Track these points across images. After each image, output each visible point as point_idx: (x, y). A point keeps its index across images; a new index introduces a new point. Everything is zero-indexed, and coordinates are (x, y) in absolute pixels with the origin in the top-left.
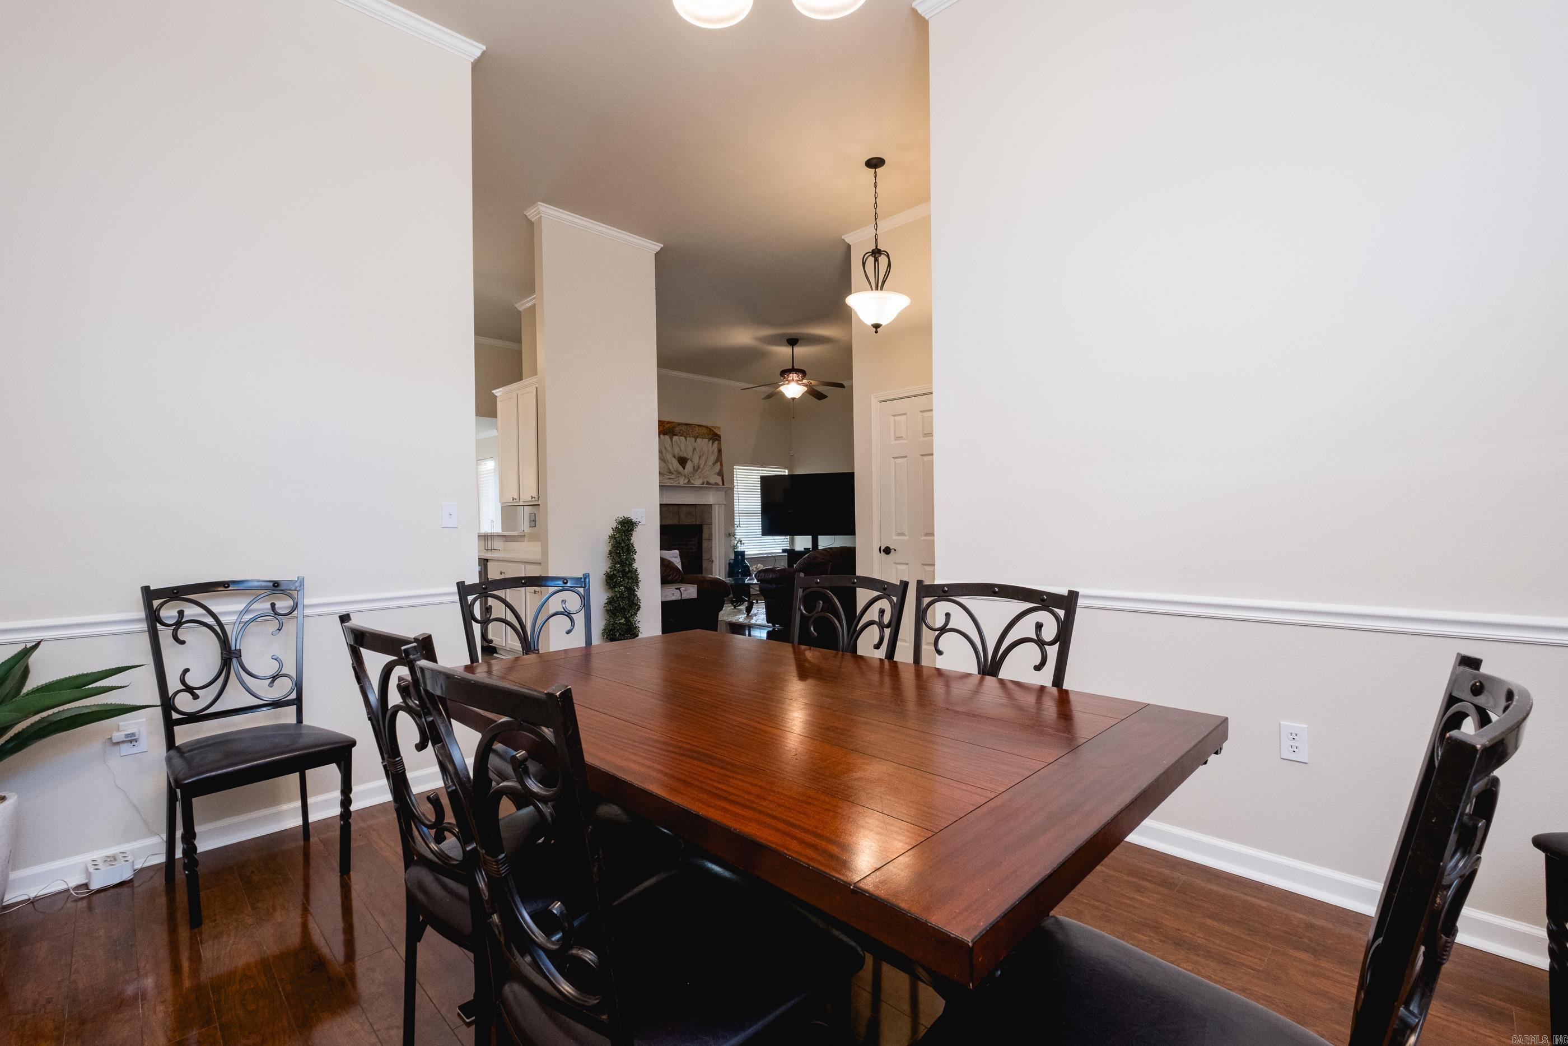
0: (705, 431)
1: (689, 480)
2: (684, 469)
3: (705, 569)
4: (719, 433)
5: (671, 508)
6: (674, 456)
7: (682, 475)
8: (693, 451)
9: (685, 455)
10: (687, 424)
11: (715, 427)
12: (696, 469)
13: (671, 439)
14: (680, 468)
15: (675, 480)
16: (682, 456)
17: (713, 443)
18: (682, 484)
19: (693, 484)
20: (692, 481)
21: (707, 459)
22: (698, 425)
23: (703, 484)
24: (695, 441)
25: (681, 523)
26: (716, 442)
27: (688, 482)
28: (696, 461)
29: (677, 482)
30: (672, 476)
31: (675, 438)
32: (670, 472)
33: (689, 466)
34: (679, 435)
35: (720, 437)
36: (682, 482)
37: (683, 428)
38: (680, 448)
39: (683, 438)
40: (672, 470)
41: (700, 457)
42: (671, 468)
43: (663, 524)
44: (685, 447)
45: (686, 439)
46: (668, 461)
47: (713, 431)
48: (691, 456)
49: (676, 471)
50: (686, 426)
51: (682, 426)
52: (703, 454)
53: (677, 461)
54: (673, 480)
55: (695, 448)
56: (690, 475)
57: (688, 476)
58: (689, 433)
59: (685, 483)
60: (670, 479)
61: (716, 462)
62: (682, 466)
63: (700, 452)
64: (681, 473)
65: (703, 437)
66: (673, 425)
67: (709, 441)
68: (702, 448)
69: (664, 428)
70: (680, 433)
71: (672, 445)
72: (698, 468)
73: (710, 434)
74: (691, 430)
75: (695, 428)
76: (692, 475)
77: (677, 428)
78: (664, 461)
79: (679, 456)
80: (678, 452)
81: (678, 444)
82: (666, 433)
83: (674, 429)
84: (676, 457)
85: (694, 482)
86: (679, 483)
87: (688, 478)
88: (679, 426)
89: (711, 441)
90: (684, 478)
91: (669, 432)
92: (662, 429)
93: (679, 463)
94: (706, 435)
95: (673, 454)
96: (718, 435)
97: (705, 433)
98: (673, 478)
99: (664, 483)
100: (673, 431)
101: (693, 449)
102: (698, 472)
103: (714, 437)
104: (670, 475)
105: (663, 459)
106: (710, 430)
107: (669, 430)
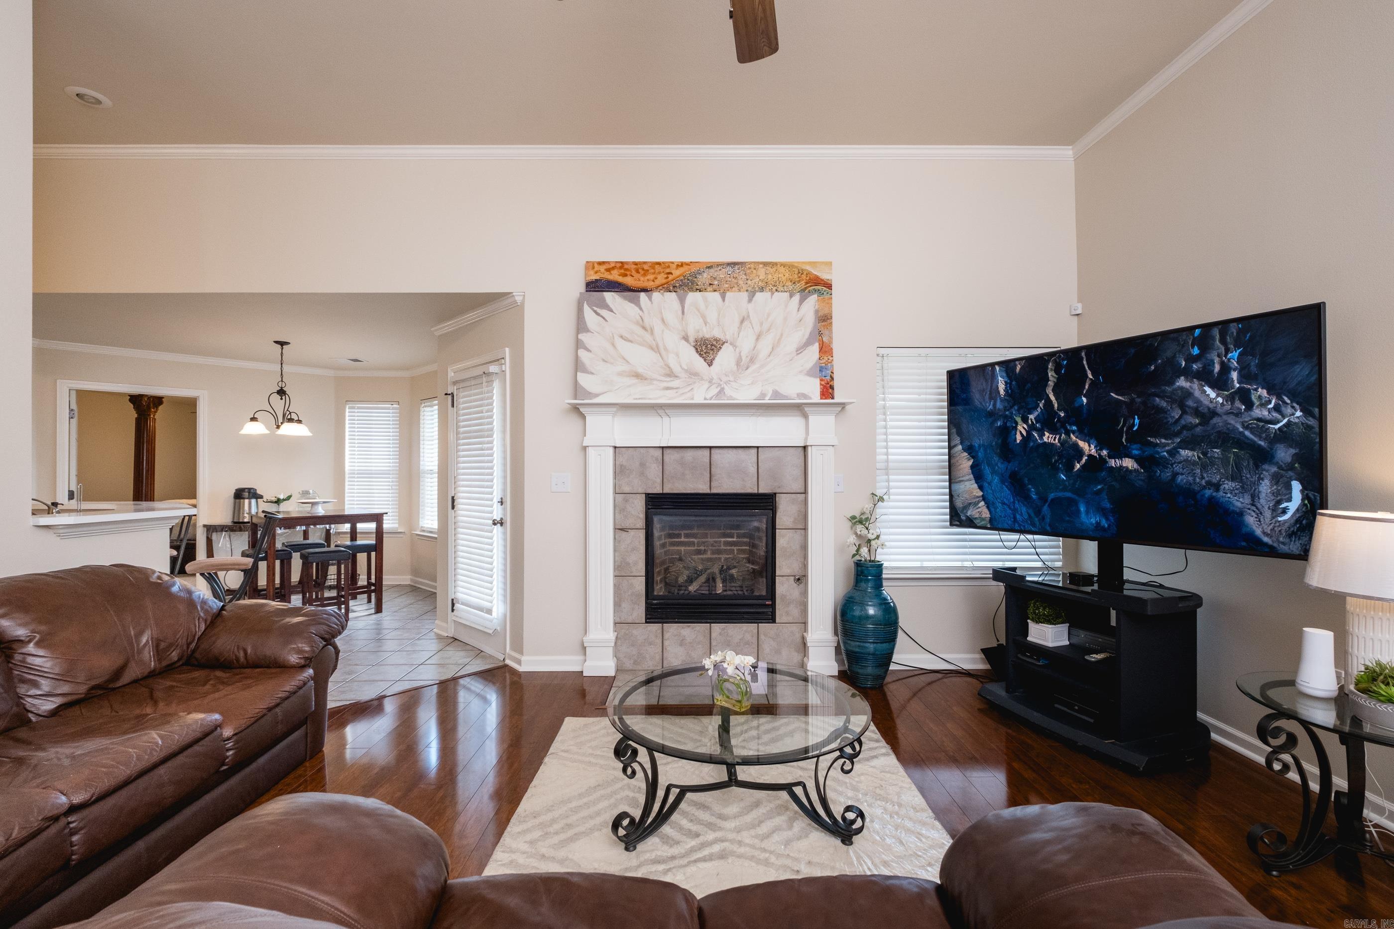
0: (784, 275)
1: (723, 389)
2: (710, 364)
3: (783, 597)
4: (824, 276)
5: (689, 454)
6: (686, 338)
7: (702, 379)
8: (742, 322)
9: (715, 333)
10: (734, 264)
11: (813, 264)
13: (682, 301)
14: (699, 363)
15: (681, 391)
16: (707, 336)
17: (802, 301)
18: (699, 400)
19: (731, 398)
20: (728, 391)
21: (780, 339)
22: (765, 264)
23: (763, 396)
24: (750, 300)
25: (714, 491)
26: (814, 298)
27: (720, 392)
28: (746, 343)
29: (688, 395)
30: (675, 383)
31: (692, 297)
32: (671, 374)
33: (724, 358)
34: (710, 289)
35: (829, 287)
36: (701, 394)
37: (722, 274)
38: (704, 317)
39: (717, 295)
40: (676, 369)
41: (758, 338)
42: (671, 365)
43: (664, 492)
44: (719, 315)
45: (723, 298)
46: (666, 349)
47: (809, 273)
48: (733, 334)
49: (686, 371)
50: (729, 268)
51: (719, 268)
52: (769, 330)
53: (693, 350)
54: (675, 391)
55: (748, 316)
56: (724, 379)
57: (719, 381)
58: (737, 283)
59: (708, 397)
60: (668, 388)
61: (808, 343)
62: (705, 360)
63: (761, 324)
64: (699, 376)
65: (774, 289)
66: (694, 269)
67: (791, 296)
68: (769, 315)
69: (667, 278)
70: (710, 284)
71: (683, 313)
72: (752, 360)
73: (799, 281)
74: (745, 277)
75: (755, 271)
76: (732, 379)
77: (705, 275)
78: (656, 349)
79: (701, 336)
80: (696, 327)
81: (698, 310)
82: (671, 288)
83: (696, 278)
84: (692, 339)
85: (734, 395)
86: (692, 399)
87: (719, 385)
88: (712, 270)
89: (797, 297)
90: (707, 385)
91: (680, 285)
92: (661, 279)
93: (697, 352)
94: (790, 283)
95: (683, 334)
96: (822, 280)
97: (784, 278)
98: (678, 386)
99: (650, 399)
100: (693, 282)
101: (741, 318)
102: (750, 370)
103: (811, 286)
104: (668, 379)
105: (654, 346)
106: (801, 272)
107: (681, 280)
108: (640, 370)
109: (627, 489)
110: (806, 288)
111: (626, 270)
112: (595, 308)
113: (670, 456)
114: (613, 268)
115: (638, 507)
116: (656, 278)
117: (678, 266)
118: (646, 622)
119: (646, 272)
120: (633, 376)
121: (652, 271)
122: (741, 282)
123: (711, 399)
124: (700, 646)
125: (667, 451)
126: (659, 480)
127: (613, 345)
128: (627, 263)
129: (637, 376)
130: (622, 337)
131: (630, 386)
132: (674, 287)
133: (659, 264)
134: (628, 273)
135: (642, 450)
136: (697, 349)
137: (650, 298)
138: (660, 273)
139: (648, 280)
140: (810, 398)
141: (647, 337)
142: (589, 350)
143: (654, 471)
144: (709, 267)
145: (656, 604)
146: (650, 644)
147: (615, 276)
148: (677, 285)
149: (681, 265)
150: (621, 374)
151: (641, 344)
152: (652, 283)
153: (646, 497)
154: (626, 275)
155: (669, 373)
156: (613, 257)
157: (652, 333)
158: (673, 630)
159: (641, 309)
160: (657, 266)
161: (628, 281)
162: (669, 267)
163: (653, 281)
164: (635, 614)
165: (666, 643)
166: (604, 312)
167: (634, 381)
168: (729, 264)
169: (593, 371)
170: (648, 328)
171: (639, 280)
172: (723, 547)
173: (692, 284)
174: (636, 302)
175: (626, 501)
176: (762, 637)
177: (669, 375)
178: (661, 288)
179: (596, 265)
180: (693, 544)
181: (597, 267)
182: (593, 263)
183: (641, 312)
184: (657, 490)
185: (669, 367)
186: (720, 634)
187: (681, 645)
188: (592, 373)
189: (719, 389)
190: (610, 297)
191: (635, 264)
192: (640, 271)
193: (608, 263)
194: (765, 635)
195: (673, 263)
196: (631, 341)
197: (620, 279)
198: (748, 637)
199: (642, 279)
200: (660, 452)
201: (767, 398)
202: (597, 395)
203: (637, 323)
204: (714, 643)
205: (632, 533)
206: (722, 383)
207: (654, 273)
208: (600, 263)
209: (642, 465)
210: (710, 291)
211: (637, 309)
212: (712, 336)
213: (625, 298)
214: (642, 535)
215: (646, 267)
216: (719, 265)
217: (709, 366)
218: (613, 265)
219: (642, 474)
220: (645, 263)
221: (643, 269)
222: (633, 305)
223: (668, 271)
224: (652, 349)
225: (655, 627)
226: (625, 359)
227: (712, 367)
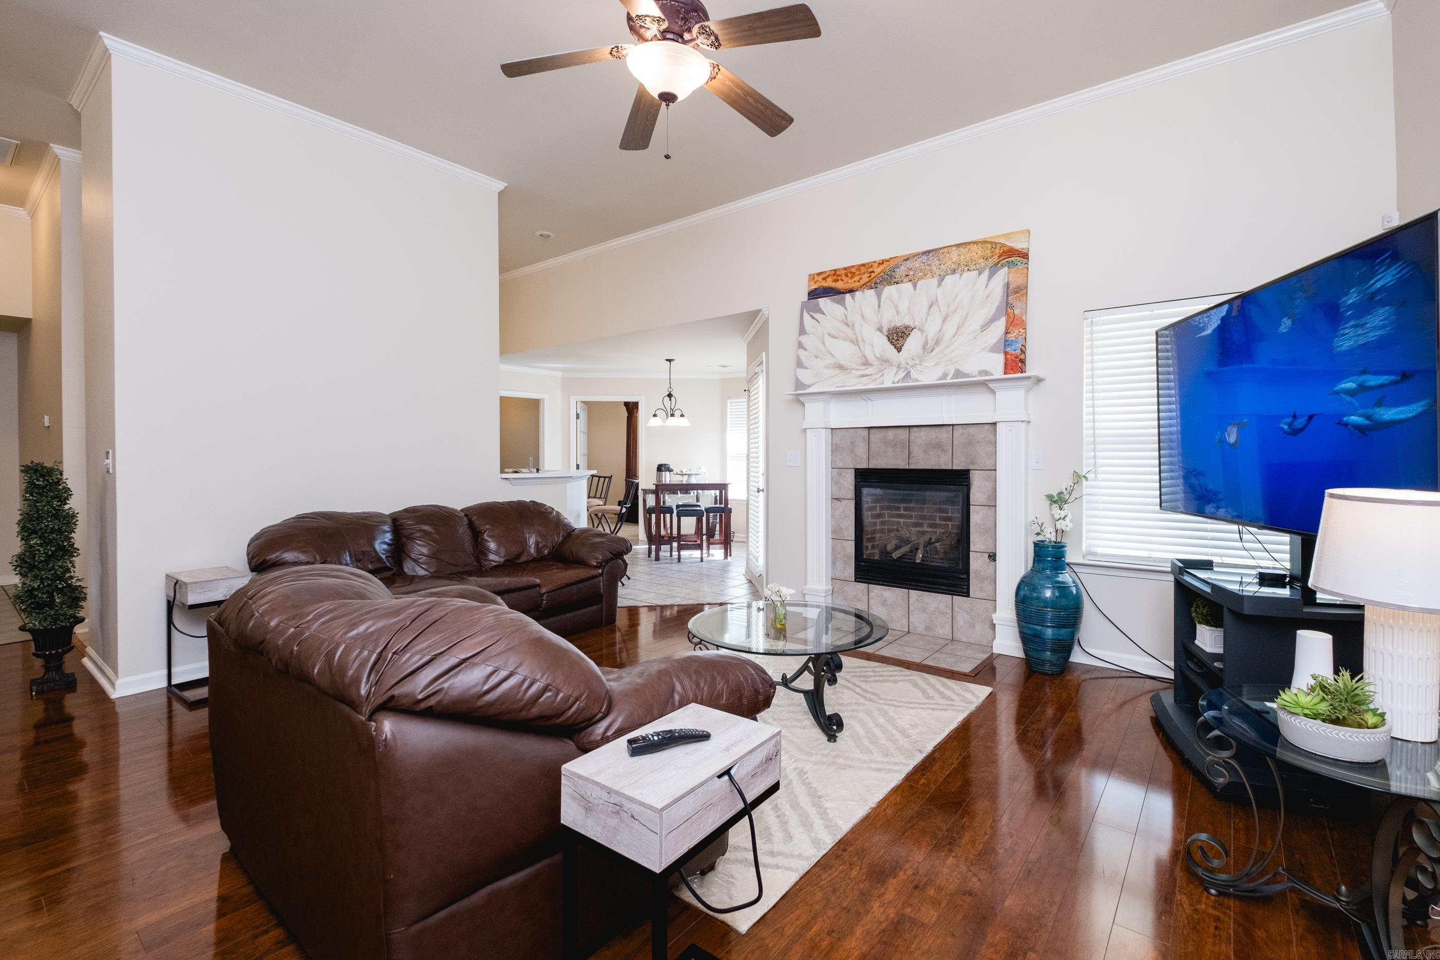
0: (977, 251)
1: (909, 372)
2: (899, 350)
3: (978, 573)
4: (1019, 245)
5: (890, 434)
6: (880, 330)
7: (892, 365)
8: (931, 307)
9: (906, 321)
10: (929, 252)
11: (1010, 234)
12: (927, 349)
13: (879, 296)
14: (890, 350)
15: (873, 377)
16: (899, 325)
17: (990, 277)
18: (888, 384)
19: (916, 380)
20: (914, 374)
21: (965, 319)
22: (958, 246)
23: (945, 376)
24: (939, 285)
25: (912, 467)
26: (1003, 271)
27: (906, 375)
28: (932, 328)
29: (879, 380)
30: (869, 371)
31: (889, 291)
32: (867, 363)
33: (912, 344)
34: (906, 280)
36: (890, 379)
37: (916, 264)
38: (896, 308)
39: (911, 285)
40: (871, 358)
41: (944, 320)
42: (867, 356)
43: (870, 467)
44: (910, 303)
45: (915, 287)
46: (863, 341)
47: (1003, 245)
48: (922, 320)
49: (878, 358)
50: (924, 257)
51: (915, 259)
52: (955, 311)
53: (886, 338)
54: (869, 377)
55: (937, 301)
56: (911, 363)
57: (906, 366)
58: (930, 270)
59: (896, 380)
60: (863, 376)
61: (994, 319)
62: (895, 347)
63: (949, 306)
64: (889, 362)
65: (966, 269)
66: (892, 264)
67: (980, 274)
68: (956, 297)
69: (870, 276)
70: (907, 275)
71: (879, 306)
72: (937, 343)
73: (992, 256)
74: (938, 262)
75: (948, 255)
76: (917, 362)
77: (902, 268)
78: (855, 342)
79: (893, 325)
80: (891, 318)
81: (892, 302)
82: (873, 285)
83: (894, 272)
84: (885, 330)
85: (918, 377)
86: (883, 383)
87: (906, 369)
88: (909, 262)
89: (986, 274)
90: (895, 370)
91: (881, 281)
92: (865, 278)
93: (889, 340)
94: (983, 260)
95: (878, 325)
96: (1017, 250)
97: (976, 257)
98: (871, 373)
99: (849, 386)
100: (891, 276)
101: (930, 303)
102: (935, 352)
103: (1004, 259)
104: (864, 367)
105: (854, 340)
106: (994, 244)
107: (882, 276)
108: (842, 362)
109: (840, 465)
110: (998, 262)
111: (838, 275)
112: (811, 313)
113: (876, 436)
114: (828, 276)
115: (849, 479)
116: (861, 279)
117: (879, 264)
118: (856, 581)
119: (853, 274)
120: (837, 367)
121: (858, 272)
122: (934, 268)
123: (898, 382)
124: (900, 609)
125: (872, 431)
126: (865, 457)
127: (823, 343)
128: (839, 270)
129: (840, 367)
130: (830, 335)
131: (833, 377)
132: (875, 284)
133: (864, 265)
134: (839, 278)
135: (852, 431)
136: (889, 338)
137: (853, 298)
138: (864, 273)
139: (855, 281)
140: (992, 374)
141: (849, 332)
142: (805, 349)
143: (861, 450)
144: (906, 260)
145: (863, 565)
146: (859, 600)
147: (829, 283)
148: (878, 281)
149: (883, 262)
150: (827, 367)
151: (844, 339)
152: (857, 284)
153: (855, 471)
154: (837, 280)
155: (865, 362)
156: (828, 266)
157: (853, 329)
158: (877, 591)
159: (846, 309)
160: (862, 268)
161: (840, 285)
162: (872, 266)
163: (859, 281)
164: (846, 573)
165: (872, 601)
166: (817, 316)
167: (837, 371)
168: (924, 253)
169: (808, 367)
170: (851, 325)
171: (848, 283)
172: (938, 522)
173: (891, 278)
174: (842, 303)
175: (840, 474)
176: (956, 608)
177: (865, 364)
178: (864, 286)
179: (816, 276)
180: (911, 517)
181: (816, 278)
182: (813, 275)
183: (845, 311)
184: (863, 465)
185: (865, 357)
186: (917, 600)
187: (883, 605)
188: (807, 368)
189: (906, 372)
190: (823, 302)
191: (845, 269)
192: (849, 274)
193: (825, 272)
194: (960, 608)
195: (875, 262)
196: (836, 338)
197: (833, 285)
198: (942, 607)
199: (850, 281)
200: (865, 432)
201: (949, 378)
202: (810, 386)
203: (842, 322)
204: (911, 608)
205: (845, 502)
206: (908, 367)
207: (860, 274)
208: (819, 274)
209: (852, 443)
210: (906, 282)
211: (842, 308)
212: (902, 324)
213: (834, 301)
214: (852, 504)
215: (853, 270)
216: (915, 255)
217: (899, 352)
218: (828, 274)
219: (852, 451)
220: (853, 267)
221: (851, 273)
222: (839, 306)
223: (871, 270)
224: (852, 342)
225: (862, 586)
226: (831, 354)
227: (901, 353)
